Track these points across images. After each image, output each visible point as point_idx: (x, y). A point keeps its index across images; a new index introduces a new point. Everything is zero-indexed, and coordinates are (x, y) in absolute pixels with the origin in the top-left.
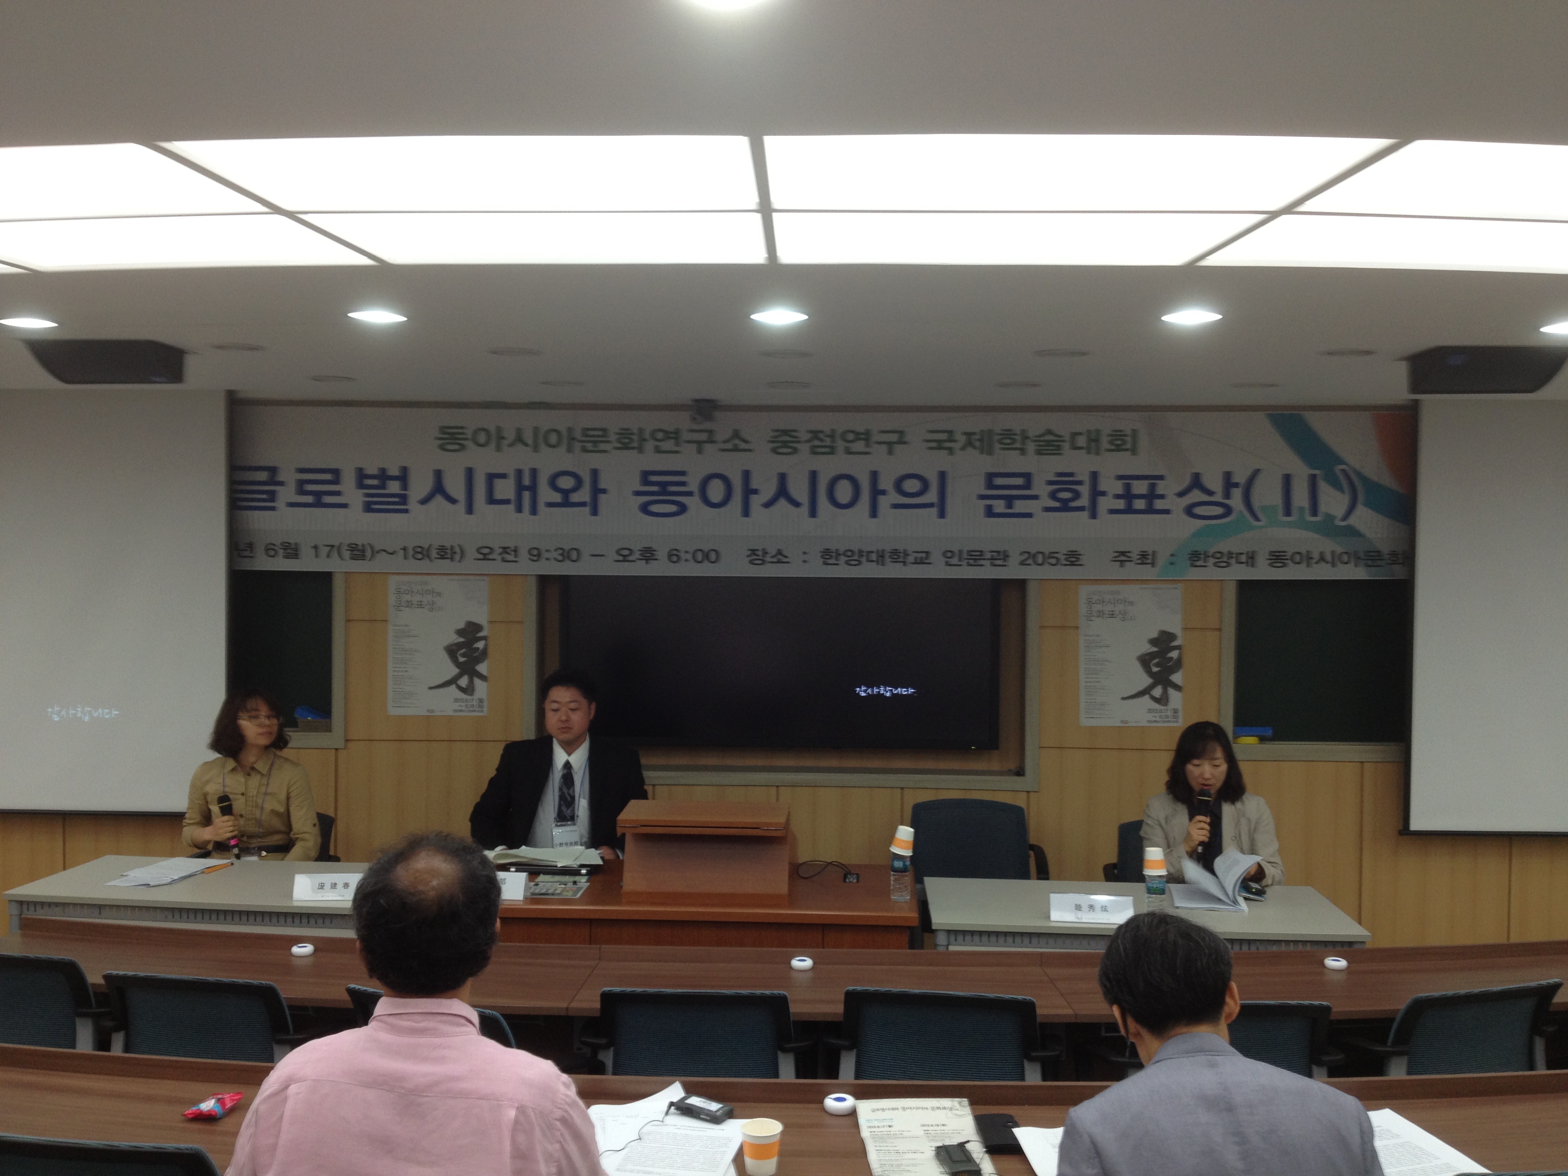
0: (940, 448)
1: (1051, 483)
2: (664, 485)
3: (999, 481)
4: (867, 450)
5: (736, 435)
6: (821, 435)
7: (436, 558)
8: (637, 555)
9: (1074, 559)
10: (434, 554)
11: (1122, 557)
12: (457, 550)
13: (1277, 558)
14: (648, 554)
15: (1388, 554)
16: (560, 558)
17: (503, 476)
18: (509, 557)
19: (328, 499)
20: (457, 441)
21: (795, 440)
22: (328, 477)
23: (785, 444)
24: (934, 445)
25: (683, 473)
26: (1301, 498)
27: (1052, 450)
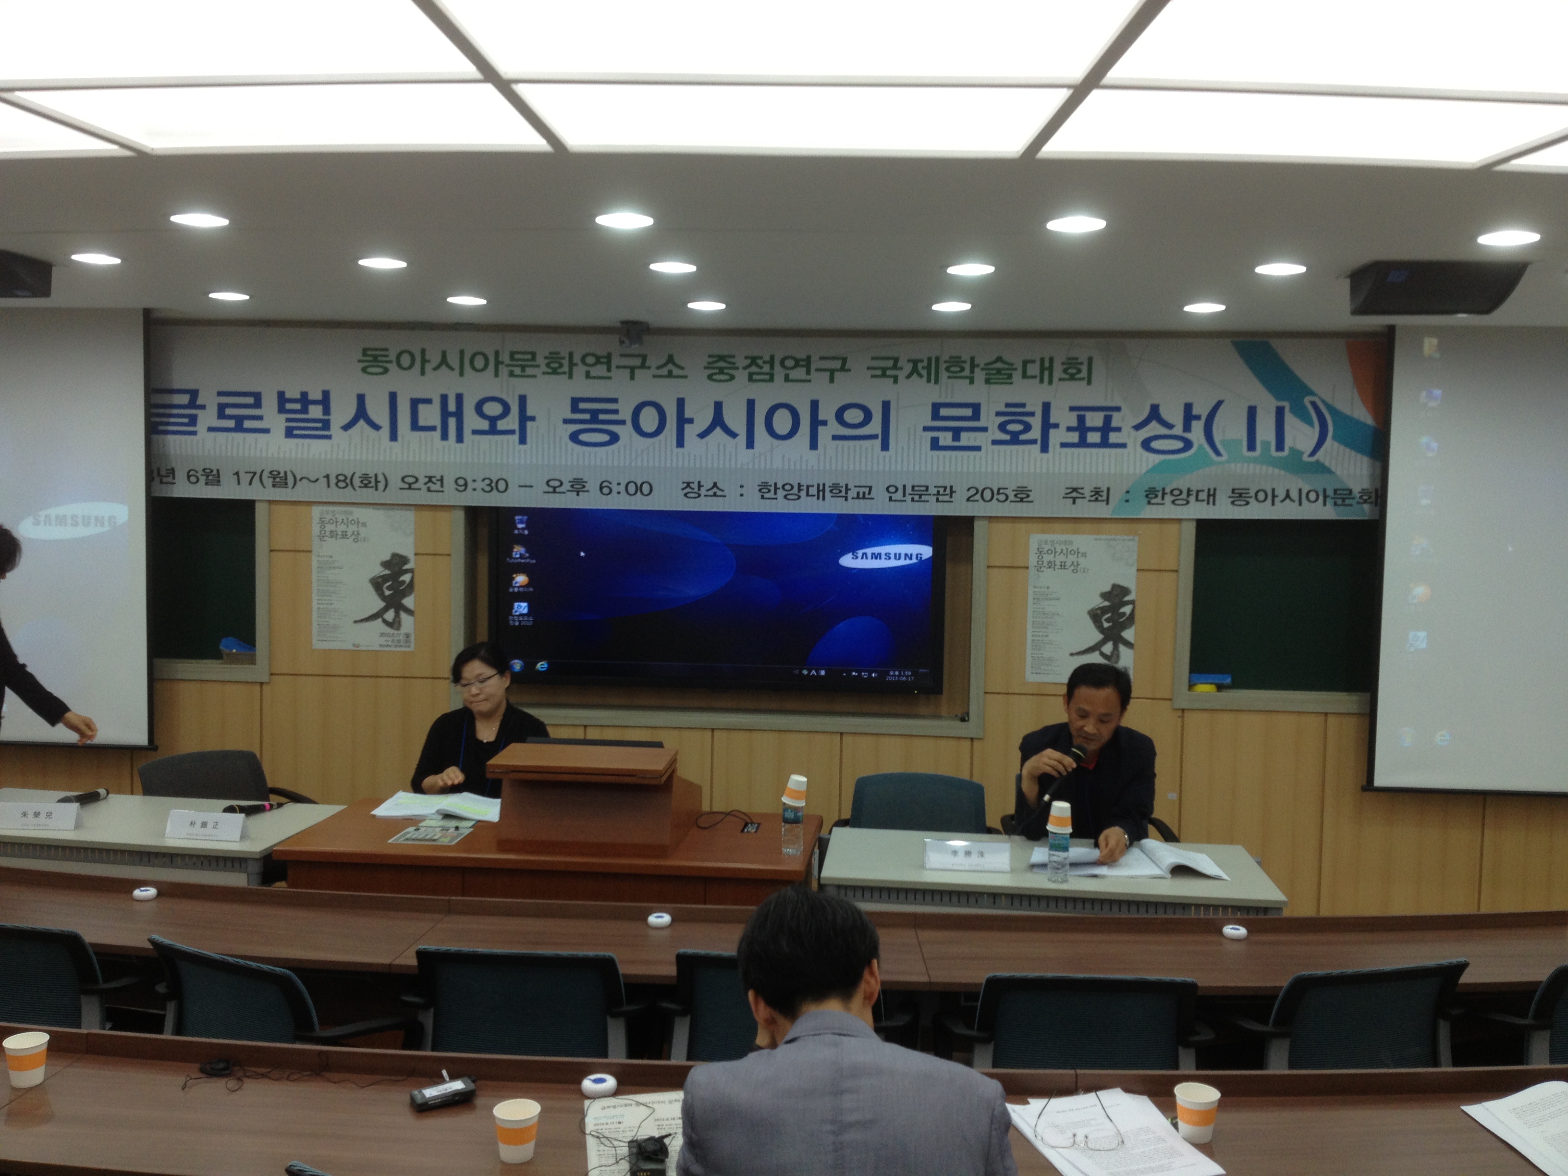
0: (884, 375)
1: (998, 414)
2: (595, 413)
3: (943, 412)
4: (808, 377)
5: (670, 360)
6: (760, 362)
7: (360, 487)
8: (567, 486)
9: (1025, 496)
10: (357, 482)
11: (1074, 493)
12: (381, 478)
13: (1239, 496)
14: (578, 486)
15: (1359, 493)
16: (488, 488)
17: (428, 401)
18: (433, 487)
19: (247, 424)
20: (380, 364)
21: (732, 366)
22: (250, 400)
23: (721, 371)
24: (879, 372)
25: (615, 401)
26: (1266, 431)
27: (1002, 379)
